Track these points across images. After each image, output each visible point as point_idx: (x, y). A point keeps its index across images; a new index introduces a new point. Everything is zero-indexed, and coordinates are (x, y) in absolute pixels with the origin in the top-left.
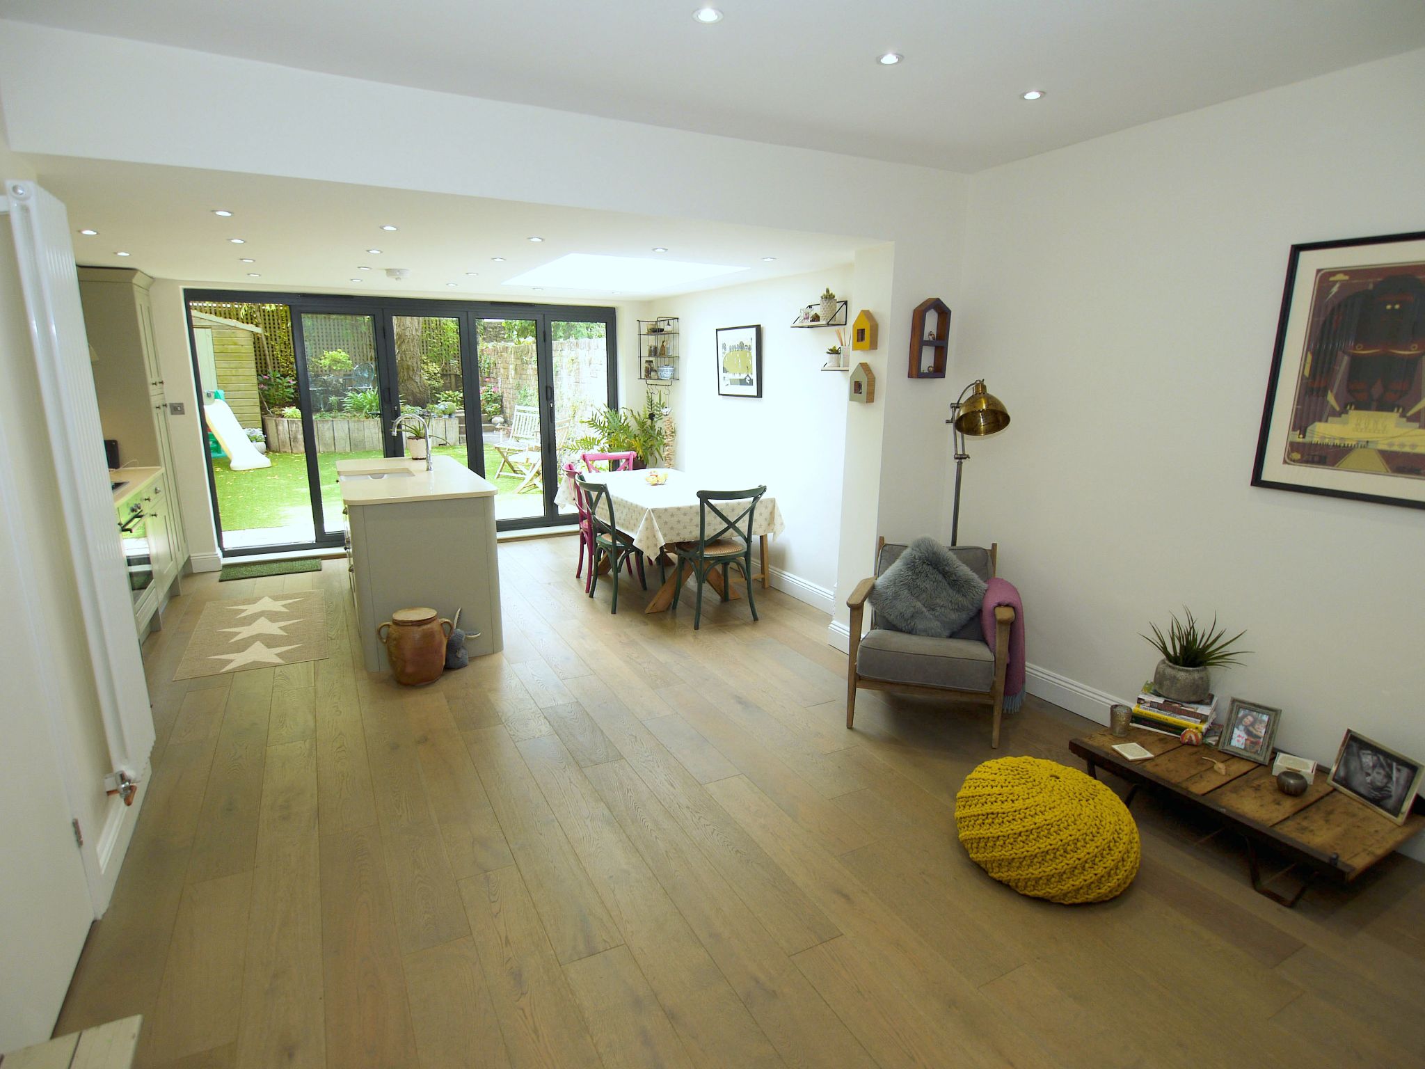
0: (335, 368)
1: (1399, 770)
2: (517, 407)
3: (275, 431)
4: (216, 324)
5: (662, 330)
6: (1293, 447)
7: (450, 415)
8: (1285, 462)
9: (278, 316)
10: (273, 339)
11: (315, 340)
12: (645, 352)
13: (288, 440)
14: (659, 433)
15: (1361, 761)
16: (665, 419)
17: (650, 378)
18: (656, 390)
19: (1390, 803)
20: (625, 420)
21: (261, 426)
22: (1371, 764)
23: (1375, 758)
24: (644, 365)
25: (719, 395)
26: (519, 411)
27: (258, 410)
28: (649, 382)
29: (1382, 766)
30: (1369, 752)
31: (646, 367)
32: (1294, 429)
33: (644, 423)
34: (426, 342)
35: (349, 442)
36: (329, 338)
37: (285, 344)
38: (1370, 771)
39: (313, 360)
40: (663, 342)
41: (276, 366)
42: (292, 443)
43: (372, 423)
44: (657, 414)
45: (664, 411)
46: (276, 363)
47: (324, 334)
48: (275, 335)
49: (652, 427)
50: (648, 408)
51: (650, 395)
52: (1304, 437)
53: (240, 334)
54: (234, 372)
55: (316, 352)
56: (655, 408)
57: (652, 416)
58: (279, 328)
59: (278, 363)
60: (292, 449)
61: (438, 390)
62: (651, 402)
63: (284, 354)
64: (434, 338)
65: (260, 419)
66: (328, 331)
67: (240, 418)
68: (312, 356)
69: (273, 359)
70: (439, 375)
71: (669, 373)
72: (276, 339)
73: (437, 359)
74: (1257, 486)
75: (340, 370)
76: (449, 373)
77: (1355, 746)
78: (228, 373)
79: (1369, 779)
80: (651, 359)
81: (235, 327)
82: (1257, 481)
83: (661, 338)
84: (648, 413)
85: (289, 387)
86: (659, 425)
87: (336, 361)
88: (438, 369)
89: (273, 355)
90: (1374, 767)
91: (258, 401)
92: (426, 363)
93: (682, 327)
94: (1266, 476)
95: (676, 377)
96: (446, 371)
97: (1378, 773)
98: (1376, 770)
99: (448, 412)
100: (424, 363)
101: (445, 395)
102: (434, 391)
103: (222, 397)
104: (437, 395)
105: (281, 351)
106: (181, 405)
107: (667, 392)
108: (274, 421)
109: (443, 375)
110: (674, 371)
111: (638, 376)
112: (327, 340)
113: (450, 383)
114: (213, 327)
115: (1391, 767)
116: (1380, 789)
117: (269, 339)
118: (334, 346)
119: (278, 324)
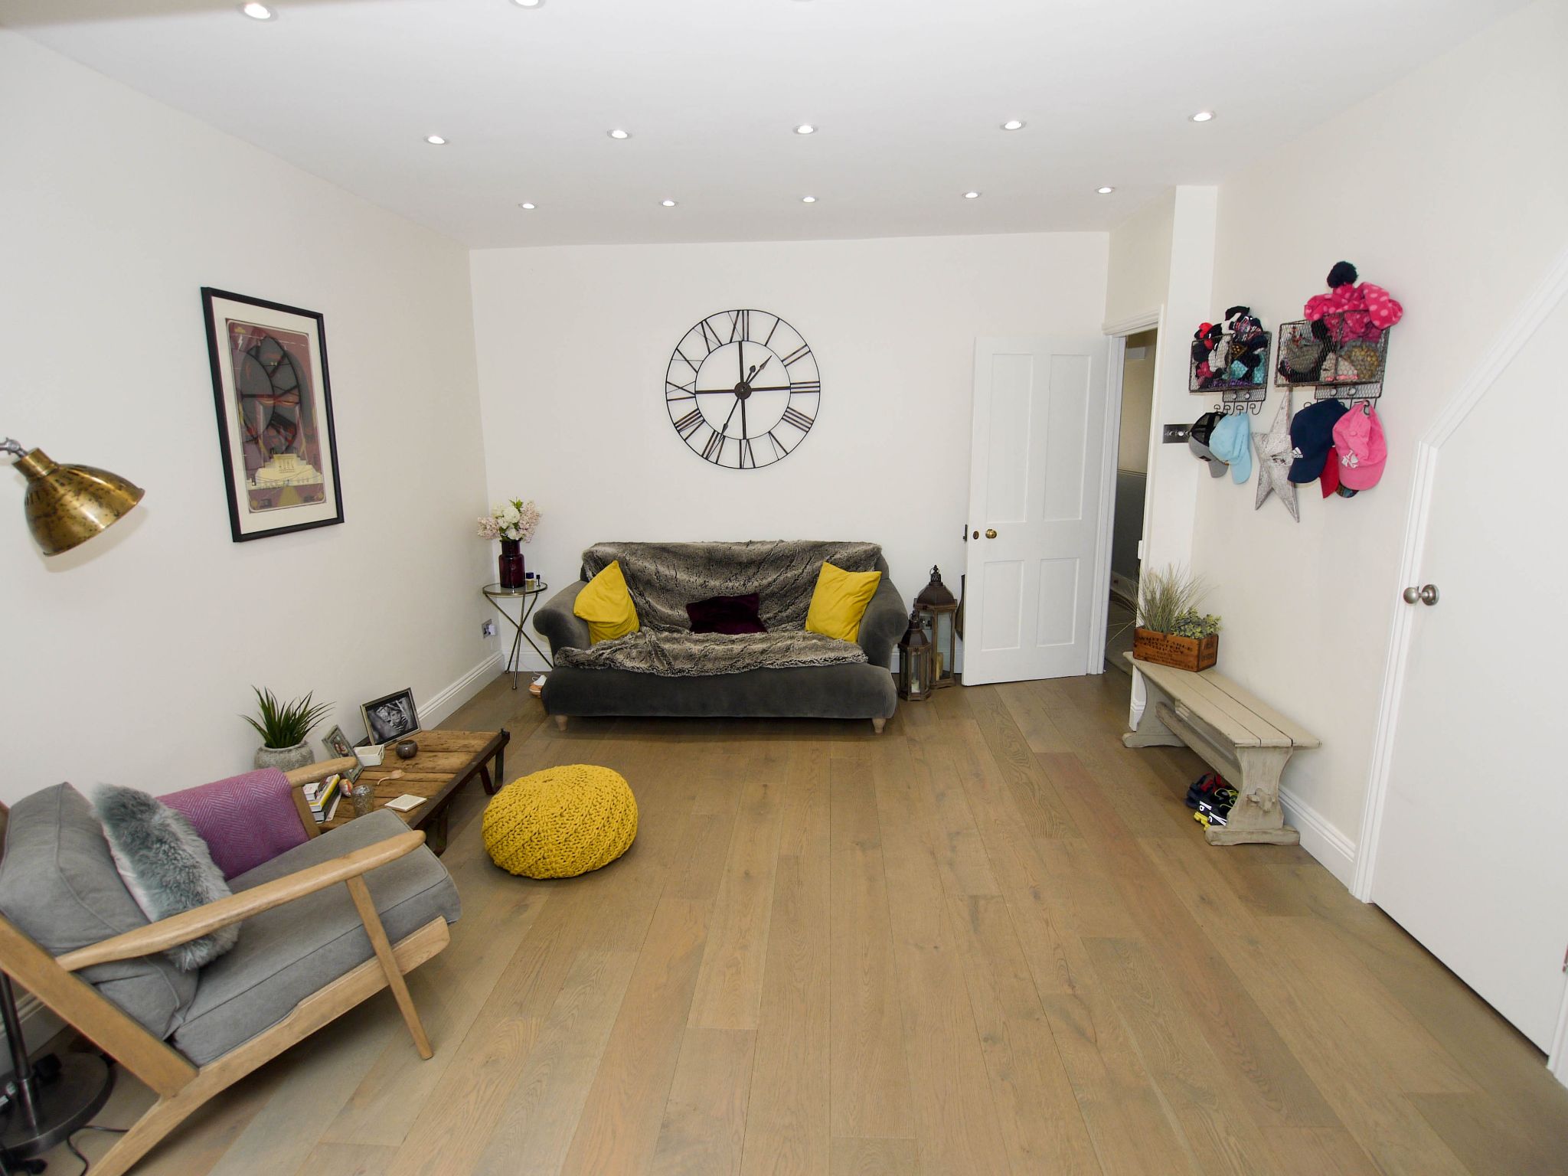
1: (401, 703)
6: (253, 495)
8: (250, 512)
15: (380, 718)
19: (409, 725)
22: (387, 714)
23: (386, 708)
29: (393, 709)
30: (381, 708)
32: (248, 479)
38: (389, 719)
52: (255, 485)
74: (238, 541)
77: (371, 712)
79: (391, 724)
82: (238, 536)
90: (389, 714)
94: (244, 531)
97: (393, 715)
98: (391, 714)
115: (396, 705)
116: (400, 723)
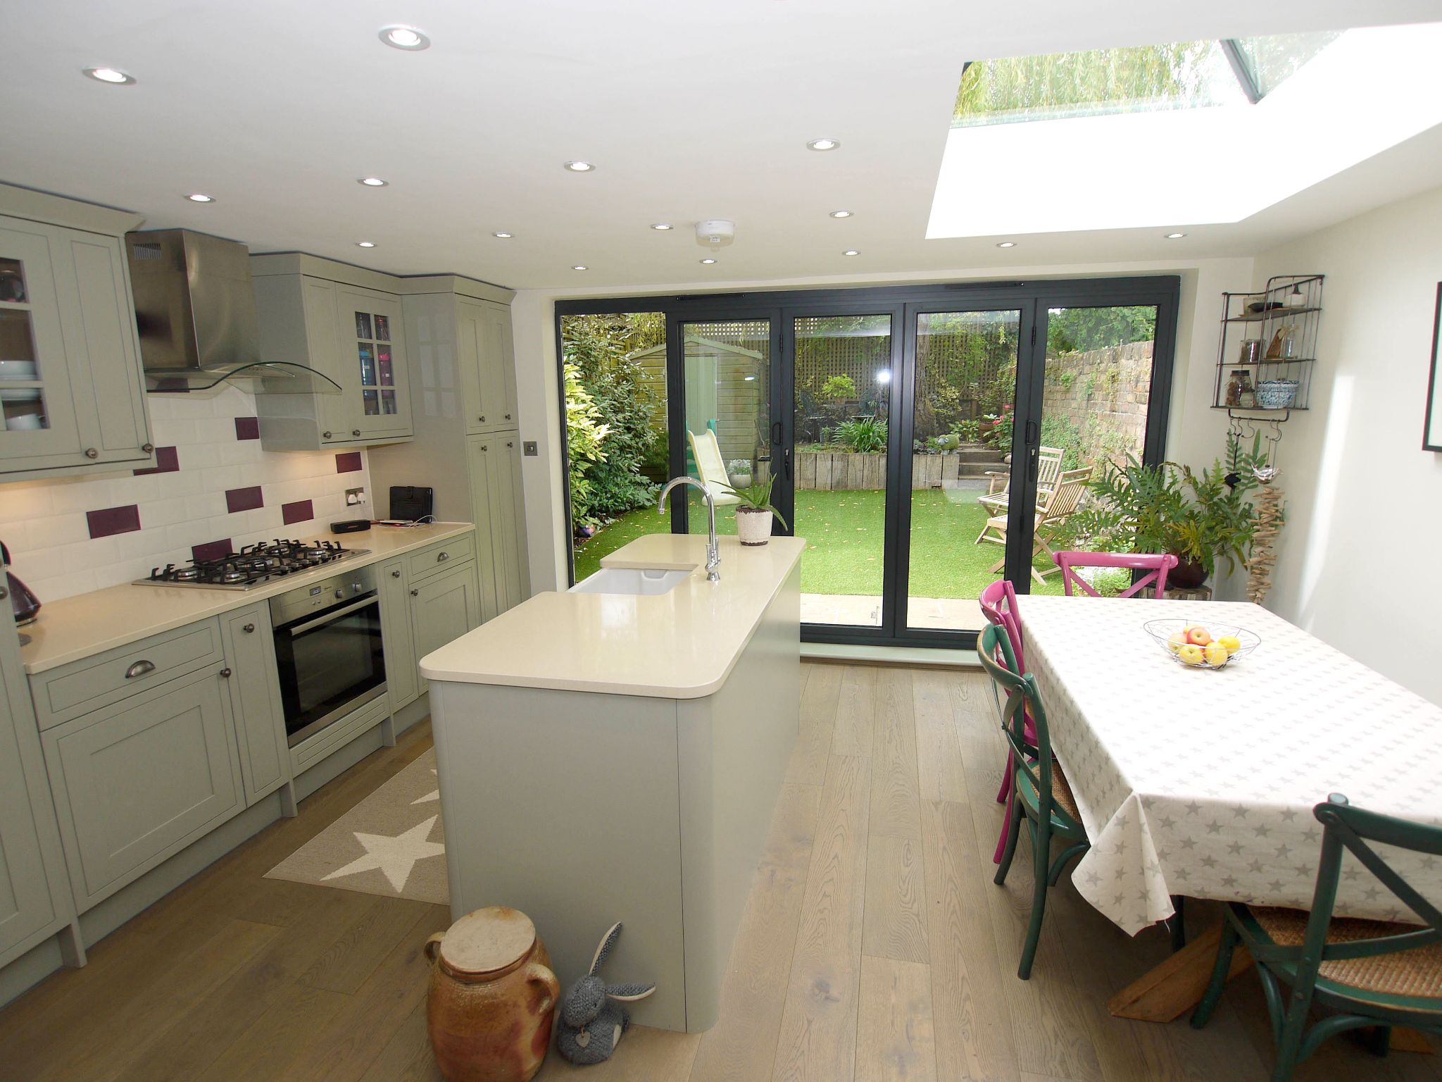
0: (836, 395)
4: (722, 352)
5: (1278, 305)
7: (951, 450)
11: (828, 365)
12: (1233, 355)
14: (1247, 514)
16: (1262, 489)
17: (1239, 407)
18: (1248, 430)
20: (1172, 484)
24: (1227, 379)
25: (1426, 447)
27: (751, 439)
28: (1235, 413)
31: (1231, 384)
33: (1215, 491)
34: (948, 362)
35: (830, 480)
40: (1279, 331)
43: (858, 457)
44: (1246, 478)
45: (1262, 474)
49: (1232, 501)
50: (1228, 462)
51: (1234, 438)
53: (743, 361)
56: (1243, 464)
57: (1232, 480)
61: (953, 419)
62: (1234, 450)
64: (957, 358)
70: (958, 401)
71: (1284, 396)
73: (958, 382)
75: (842, 397)
76: (969, 398)
80: (1245, 368)
81: (739, 354)
83: (1273, 325)
84: (1226, 473)
86: (1247, 497)
87: (839, 387)
88: (957, 394)
92: (945, 388)
93: (1330, 294)
95: (1301, 402)
96: (968, 396)
99: (948, 446)
100: (942, 387)
101: (960, 425)
102: (947, 420)
104: (951, 425)
106: (534, 444)
107: (1275, 435)
109: (962, 402)
110: (1298, 389)
111: (1212, 402)
113: (971, 411)
114: (719, 355)
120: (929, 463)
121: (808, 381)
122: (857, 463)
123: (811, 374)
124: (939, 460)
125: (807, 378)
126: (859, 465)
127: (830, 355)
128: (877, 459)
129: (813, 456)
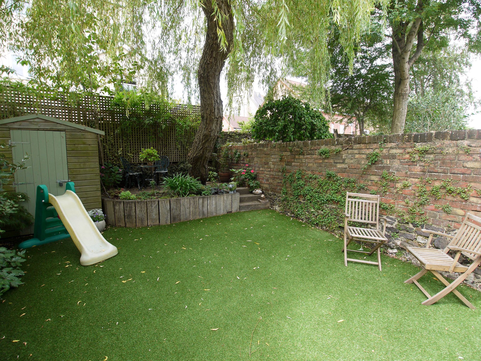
0: (149, 160)
2: (348, 194)
3: (112, 209)
4: (69, 128)
9: (108, 127)
10: (105, 142)
11: (130, 142)
13: (123, 217)
21: (101, 206)
26: (349, 197)
27: (99, 193)
35: (169, 217)
36: (139, 141)
37: (112, 145)
39: (129, 154)
41: (106, 158)
42: (126, 220)
43: (186, 200)
46: (106, 157)
47: (136, 139)
48: (106, 139)
53: (88, 136)
54: (82, 166)
55: (131, 150)
58: (109, 135)
59: (107, 157)
60: (125, 224)
63: (111, 151)
65: (100, 200)
66: (139, 137)
67: (85, 201)
68: (128, 152)
69: (104, 155)
72: (106, 142)
78: (78, 166)
81: (84, 131)
85: (120, 173)
87: (150, 155)
89: (104, 152)
91: (99, 186)
103: (73, 187)
105: (110, 150)
108: (112, 202)
112: (138, 142)
114: (67, 131)
117: (102, 142)
118: (146, 146)
119: (109, 132)
120: (225, 199)
121: (119, 151)
122: (186, 203)
123: (120, 147)
124: (230, 197)
125: (118, 150)
126: (187, 205)
127: (131, 137)
128: (197, 200)
129: (157, 203)
